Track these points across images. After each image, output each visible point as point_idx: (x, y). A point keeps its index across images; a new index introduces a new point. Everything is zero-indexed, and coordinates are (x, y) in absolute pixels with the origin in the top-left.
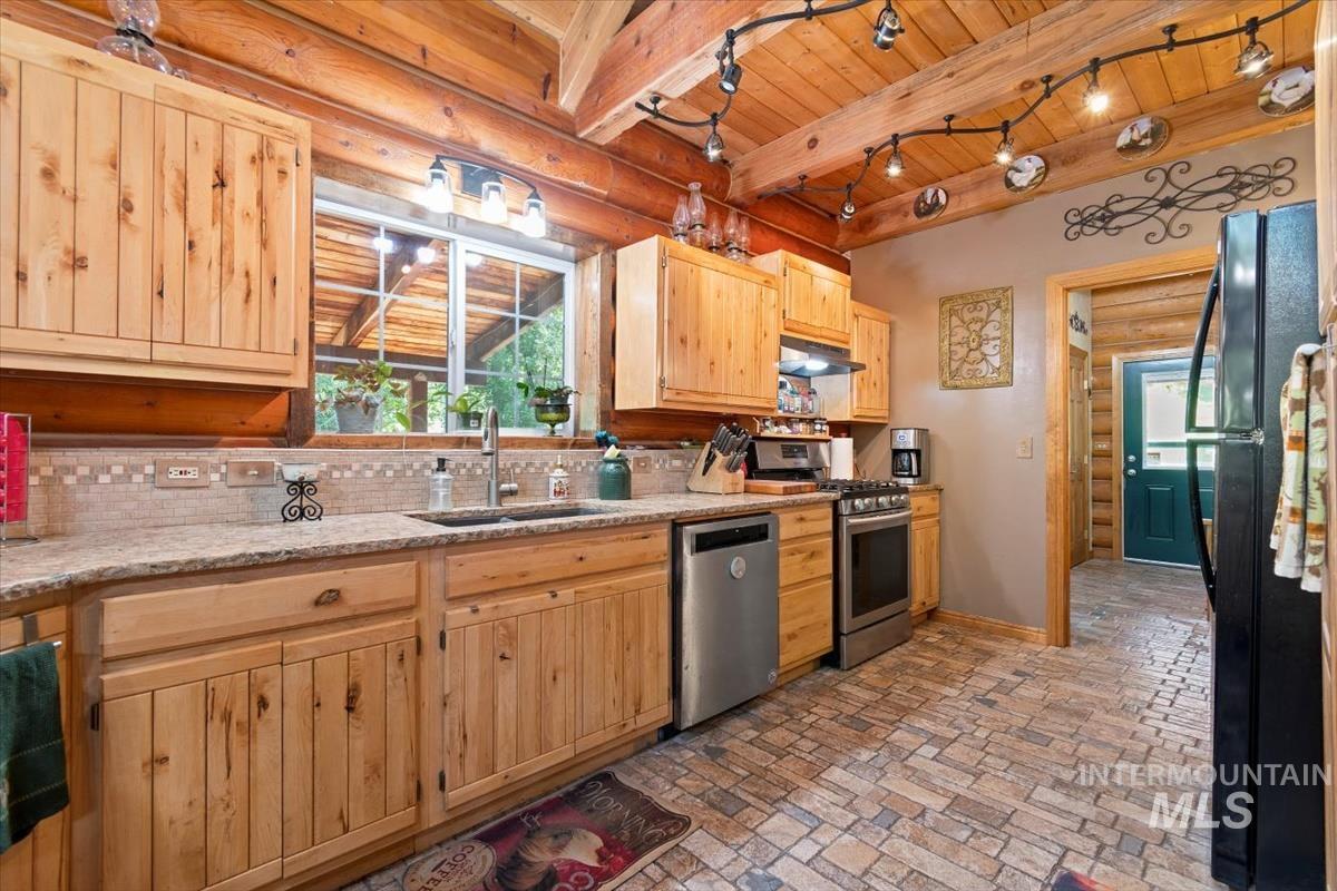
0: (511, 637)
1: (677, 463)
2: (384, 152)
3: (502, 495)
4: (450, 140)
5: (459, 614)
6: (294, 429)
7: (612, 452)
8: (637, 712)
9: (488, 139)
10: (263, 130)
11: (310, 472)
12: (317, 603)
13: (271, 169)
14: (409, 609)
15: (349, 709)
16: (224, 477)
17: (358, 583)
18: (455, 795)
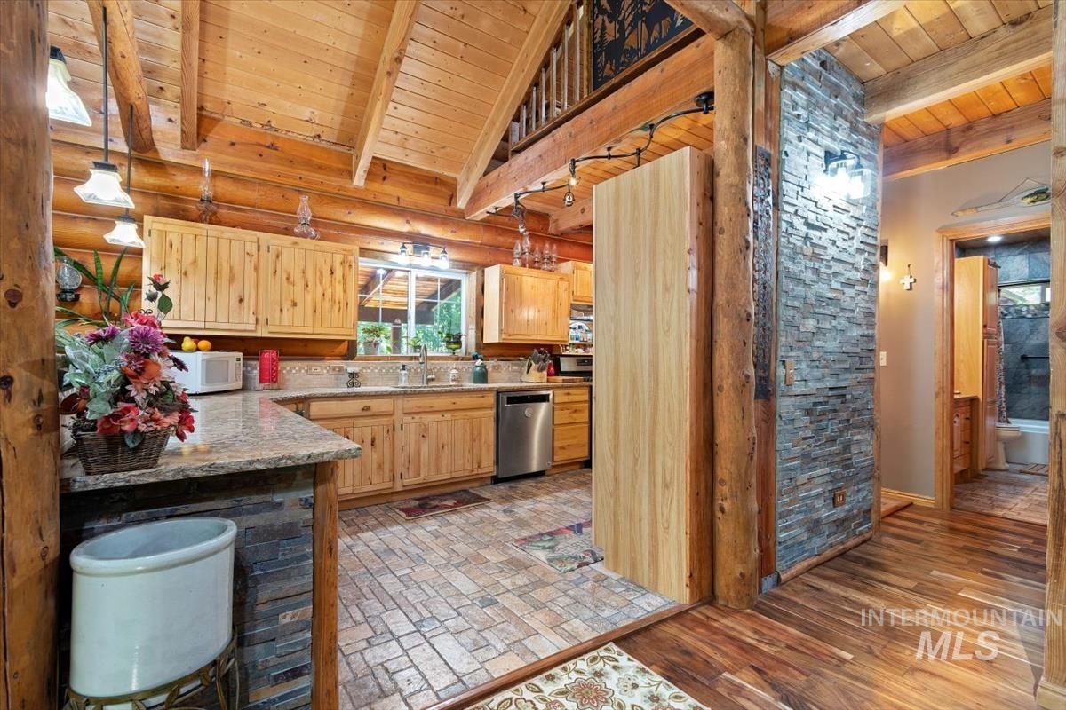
0: (426, 430)
1: (515, 368)
2: (382, 243)
3: (429, 380)
4: (408, 232)
5: (408, 419)
6: (350, 353)
7: (479, 362)
8: (479, 467)
9: (424, 229)
10: (345, 252)
11: (356, 369)
12: (363, 409)
13: (347, 265)
14: (391, 415)
15: (372, 445)
16: (328, 371)
17: (377, 405)
18: (406, 482)
